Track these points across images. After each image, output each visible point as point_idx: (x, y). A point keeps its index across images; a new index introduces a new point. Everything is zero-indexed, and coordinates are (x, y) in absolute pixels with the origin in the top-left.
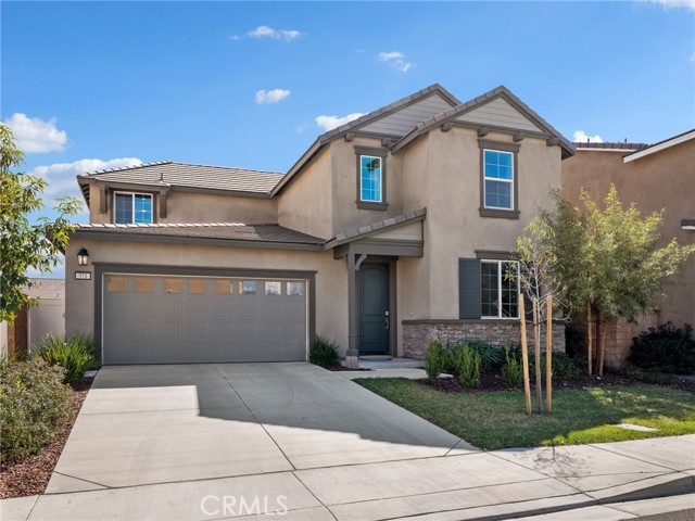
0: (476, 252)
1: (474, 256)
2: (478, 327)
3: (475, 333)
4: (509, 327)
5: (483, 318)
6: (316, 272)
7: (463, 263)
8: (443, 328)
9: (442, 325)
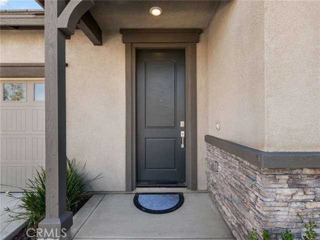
8: (309, 182)
9: (308, 171)
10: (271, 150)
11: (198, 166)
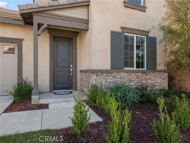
0: (122, 28)
1: (120, 30)
2: (122, 74)
3: (121, 78)
4: (140, 74)
5: (125, 69)
6: (23, 40)
7: (114, 35)
8: (100, 75)
9: (99, 73)
10: (93, 69)
11: (77, 81)
